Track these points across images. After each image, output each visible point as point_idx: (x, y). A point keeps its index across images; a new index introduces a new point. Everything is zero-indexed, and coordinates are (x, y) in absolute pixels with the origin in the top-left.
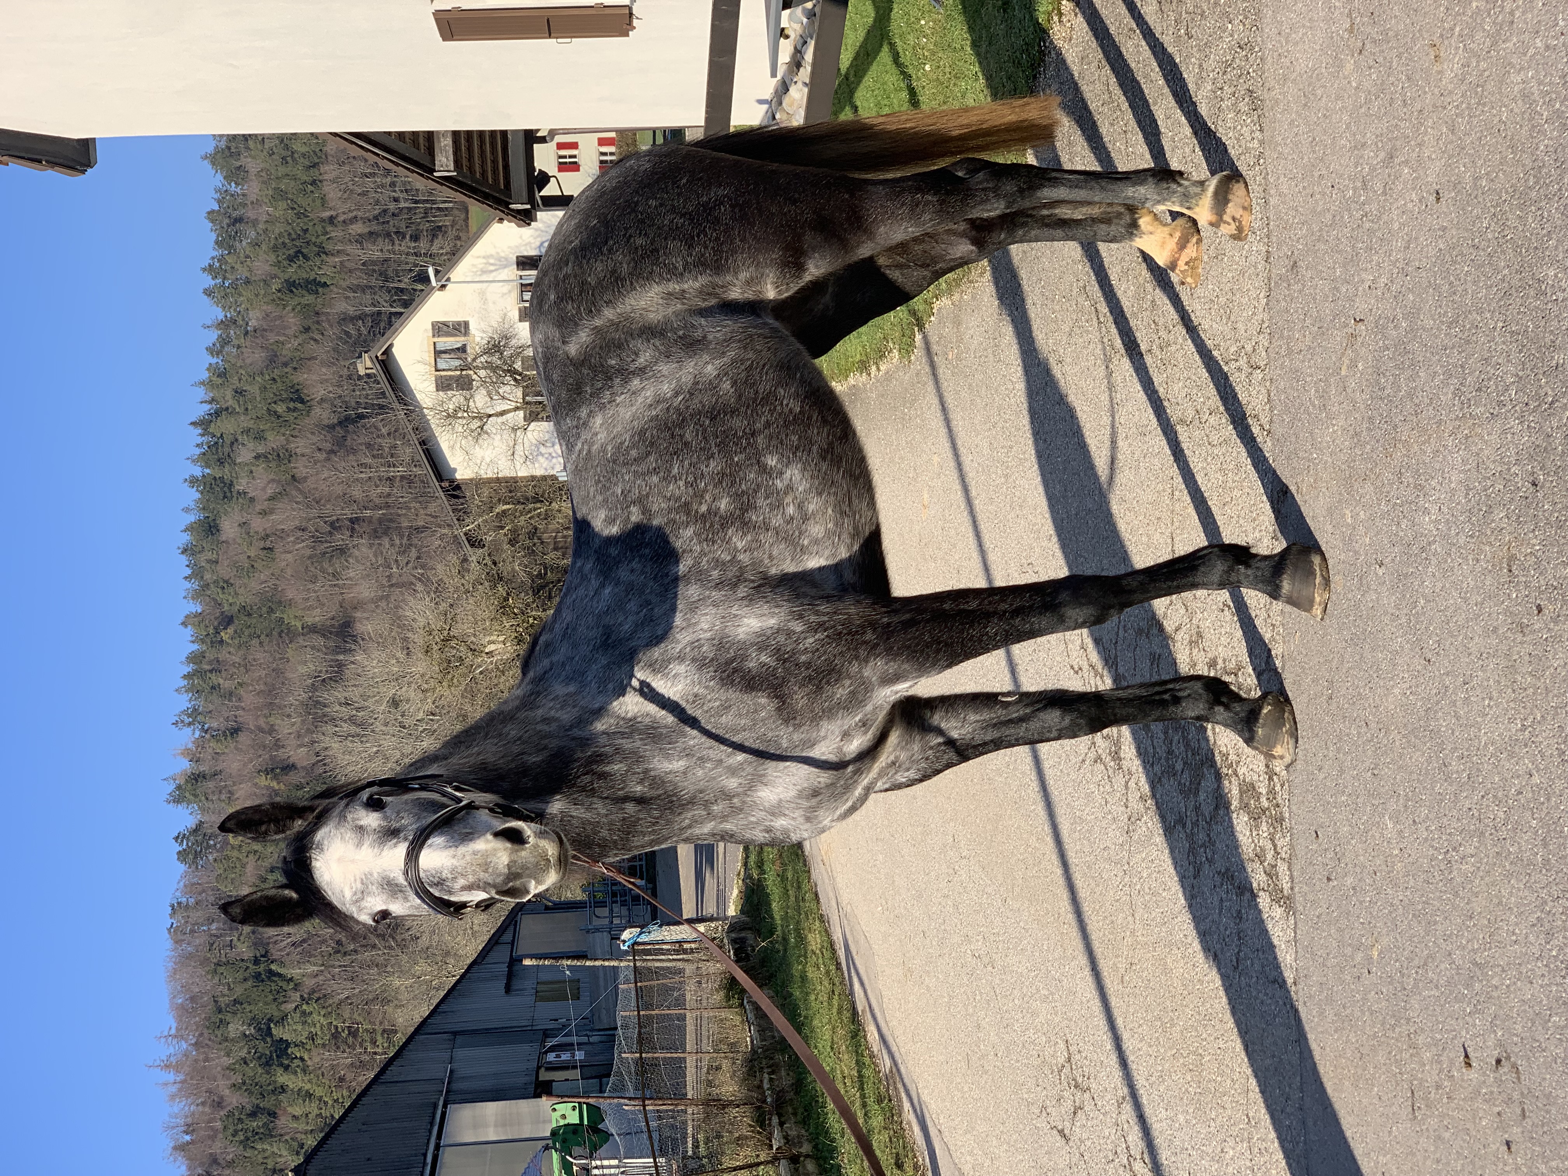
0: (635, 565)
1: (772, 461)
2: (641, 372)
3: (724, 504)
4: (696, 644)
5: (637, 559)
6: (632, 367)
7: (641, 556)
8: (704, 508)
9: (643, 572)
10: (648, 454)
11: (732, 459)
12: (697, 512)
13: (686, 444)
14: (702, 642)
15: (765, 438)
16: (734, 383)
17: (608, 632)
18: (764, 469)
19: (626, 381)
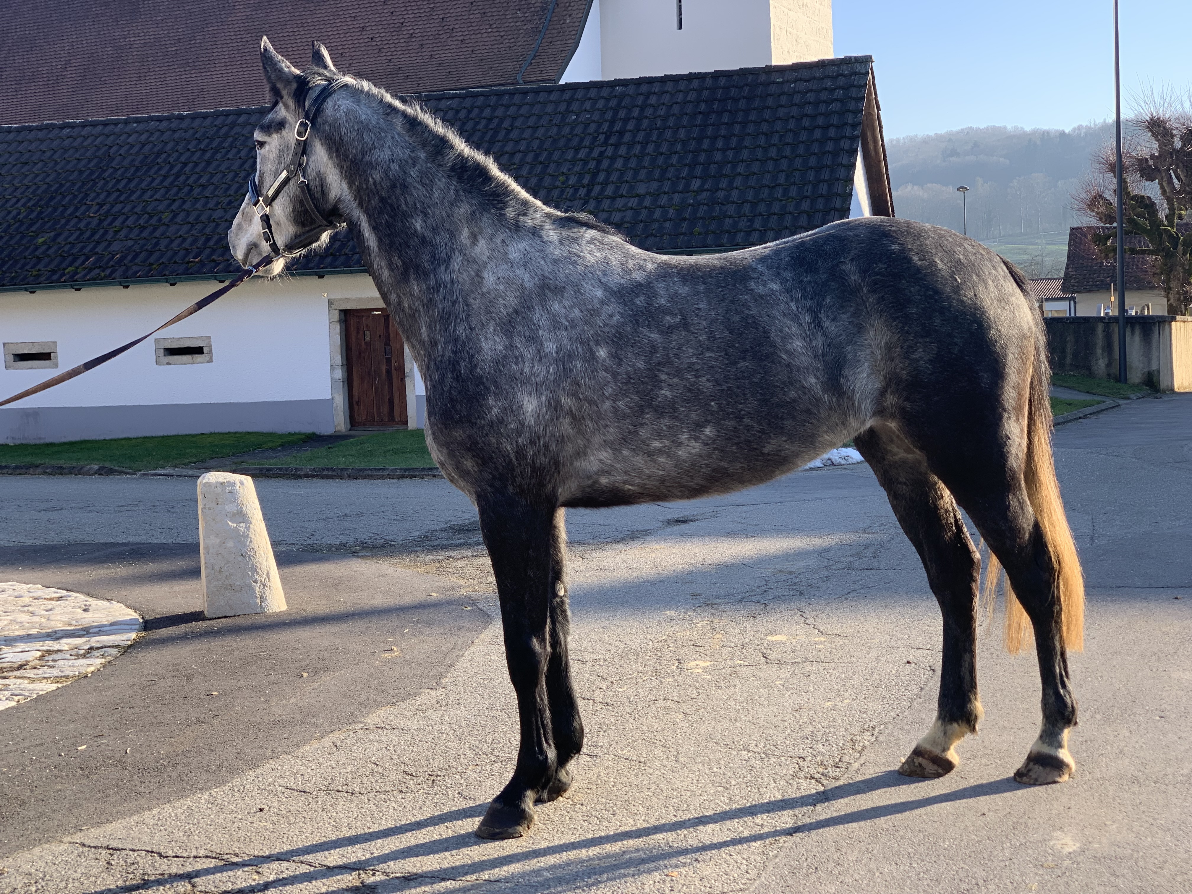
0: (617, 318)
1: (708, 431)
2: (817, 323)
3: (666, 392)
4: (519, 359)
5: (622, 320)
6: (822, 316)
7: (624, 324)
8: (664, 377)
9: (605, 325)
10: (731, 332)
11: (713, 400)
12: (660, 371)
13: (735, 363)
14: (521, 365)
15: (735, 427)
16: (794, 401)
17: (559, 290)
18: (699, 426)
19: (810, 310)
